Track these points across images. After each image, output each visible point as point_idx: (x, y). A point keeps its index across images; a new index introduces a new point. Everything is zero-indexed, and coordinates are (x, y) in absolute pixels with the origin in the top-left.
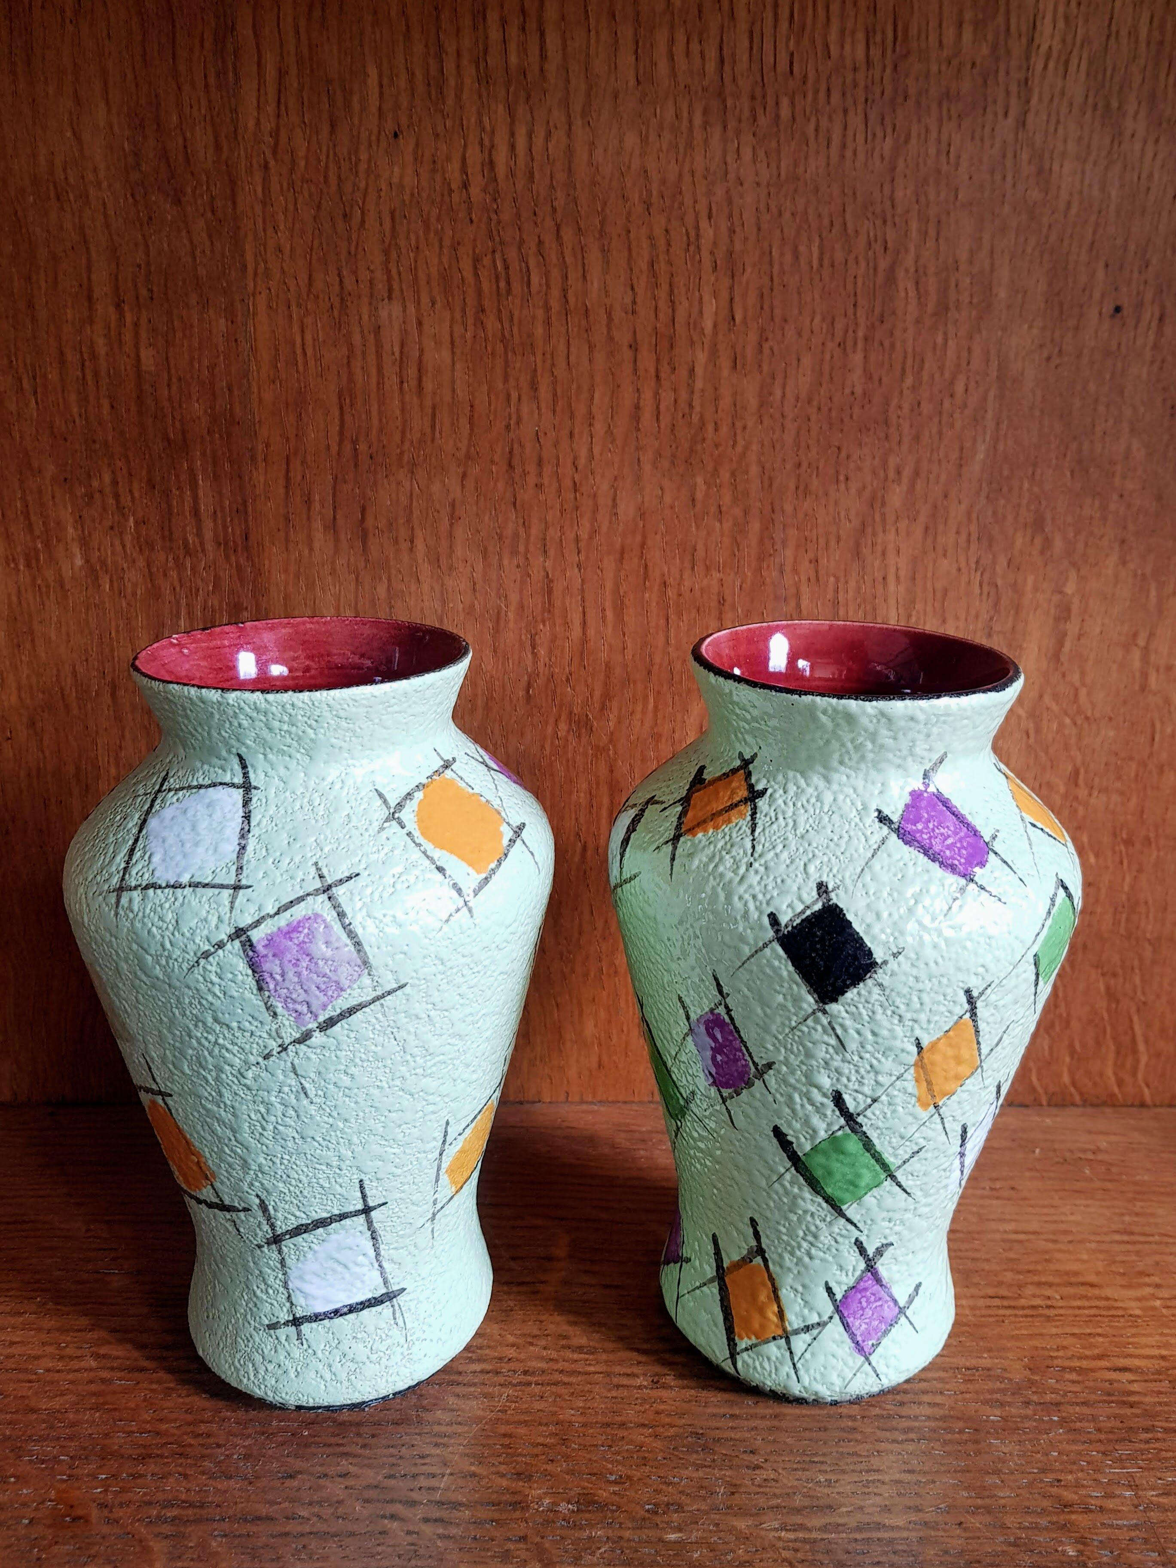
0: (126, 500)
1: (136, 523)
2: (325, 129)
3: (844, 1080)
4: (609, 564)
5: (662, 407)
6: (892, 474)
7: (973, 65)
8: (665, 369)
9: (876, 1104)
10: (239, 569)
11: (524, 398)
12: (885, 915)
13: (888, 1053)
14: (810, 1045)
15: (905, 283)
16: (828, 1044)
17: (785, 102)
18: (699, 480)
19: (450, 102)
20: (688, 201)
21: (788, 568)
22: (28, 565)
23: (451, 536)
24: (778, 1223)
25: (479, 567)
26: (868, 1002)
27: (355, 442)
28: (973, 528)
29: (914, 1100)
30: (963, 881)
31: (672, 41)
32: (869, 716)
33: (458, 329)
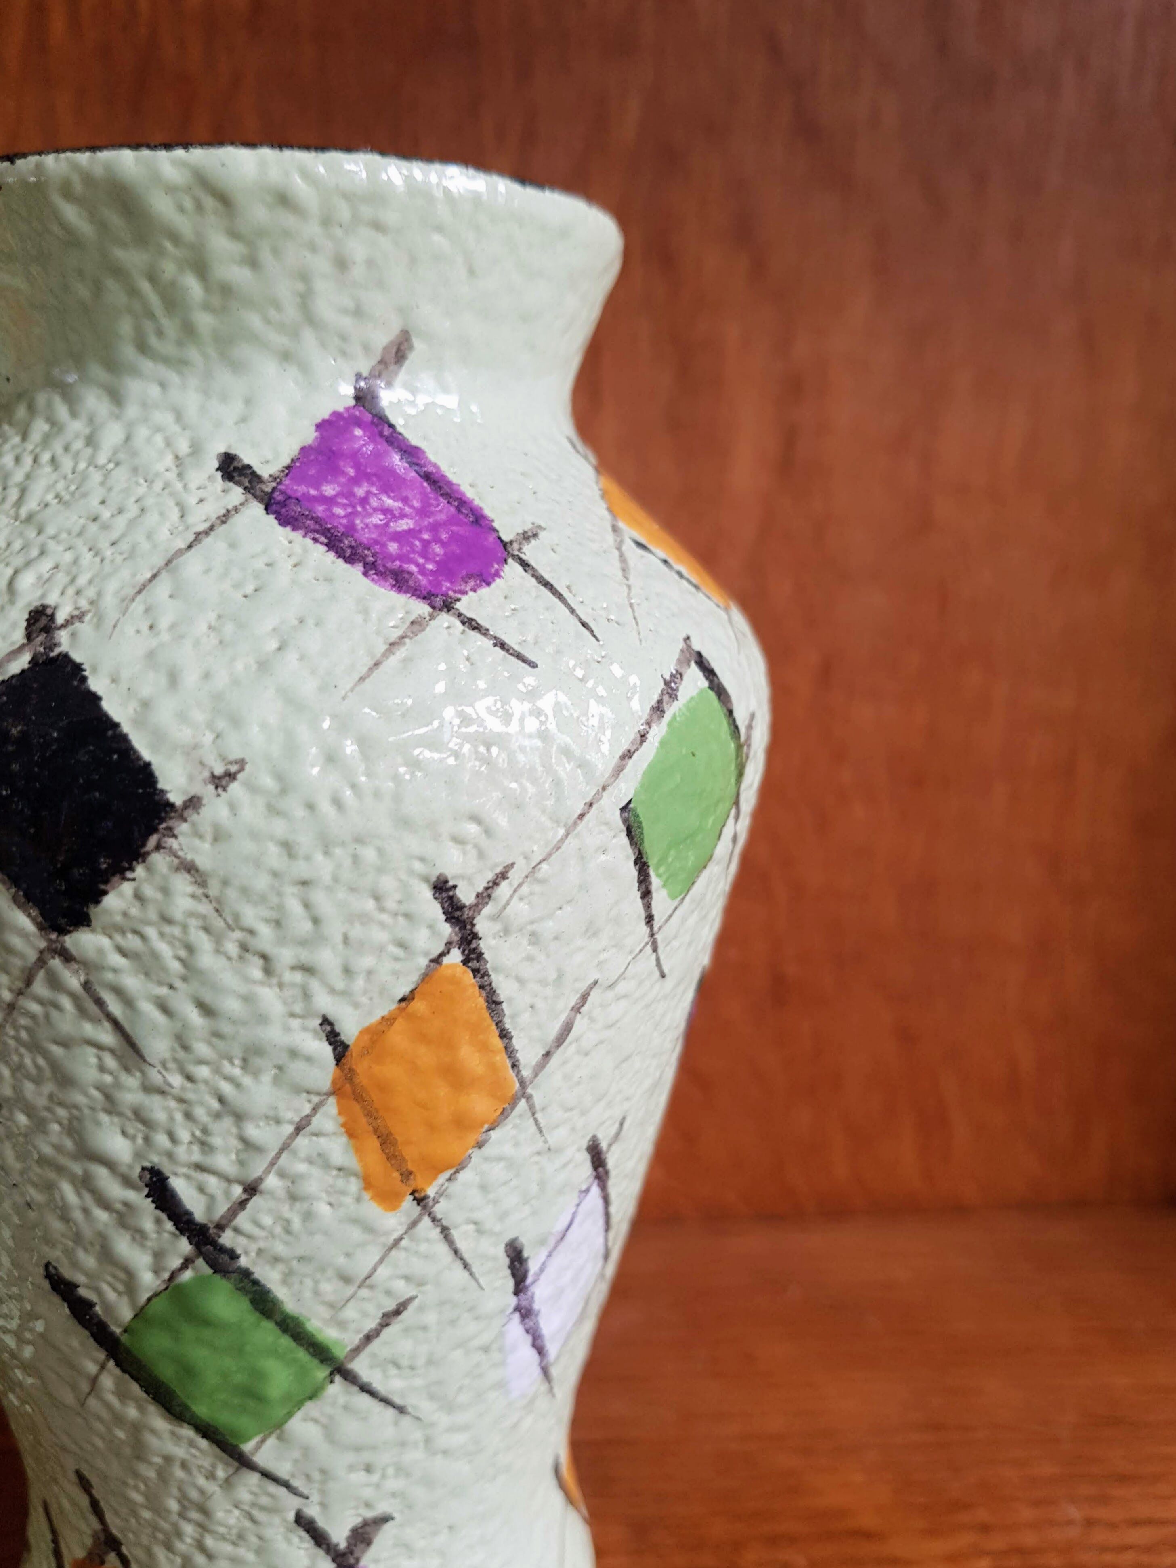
3: (162, 1140)
9: (256, 1201)
12: (190, 678)
13: (257, 1062)
14: (57, 1051)
16: (99, 1047)
24: (124, 1483)
26: (166, 919)
29: (354, 1185)
30: (422, 608)
32: (171, 189)
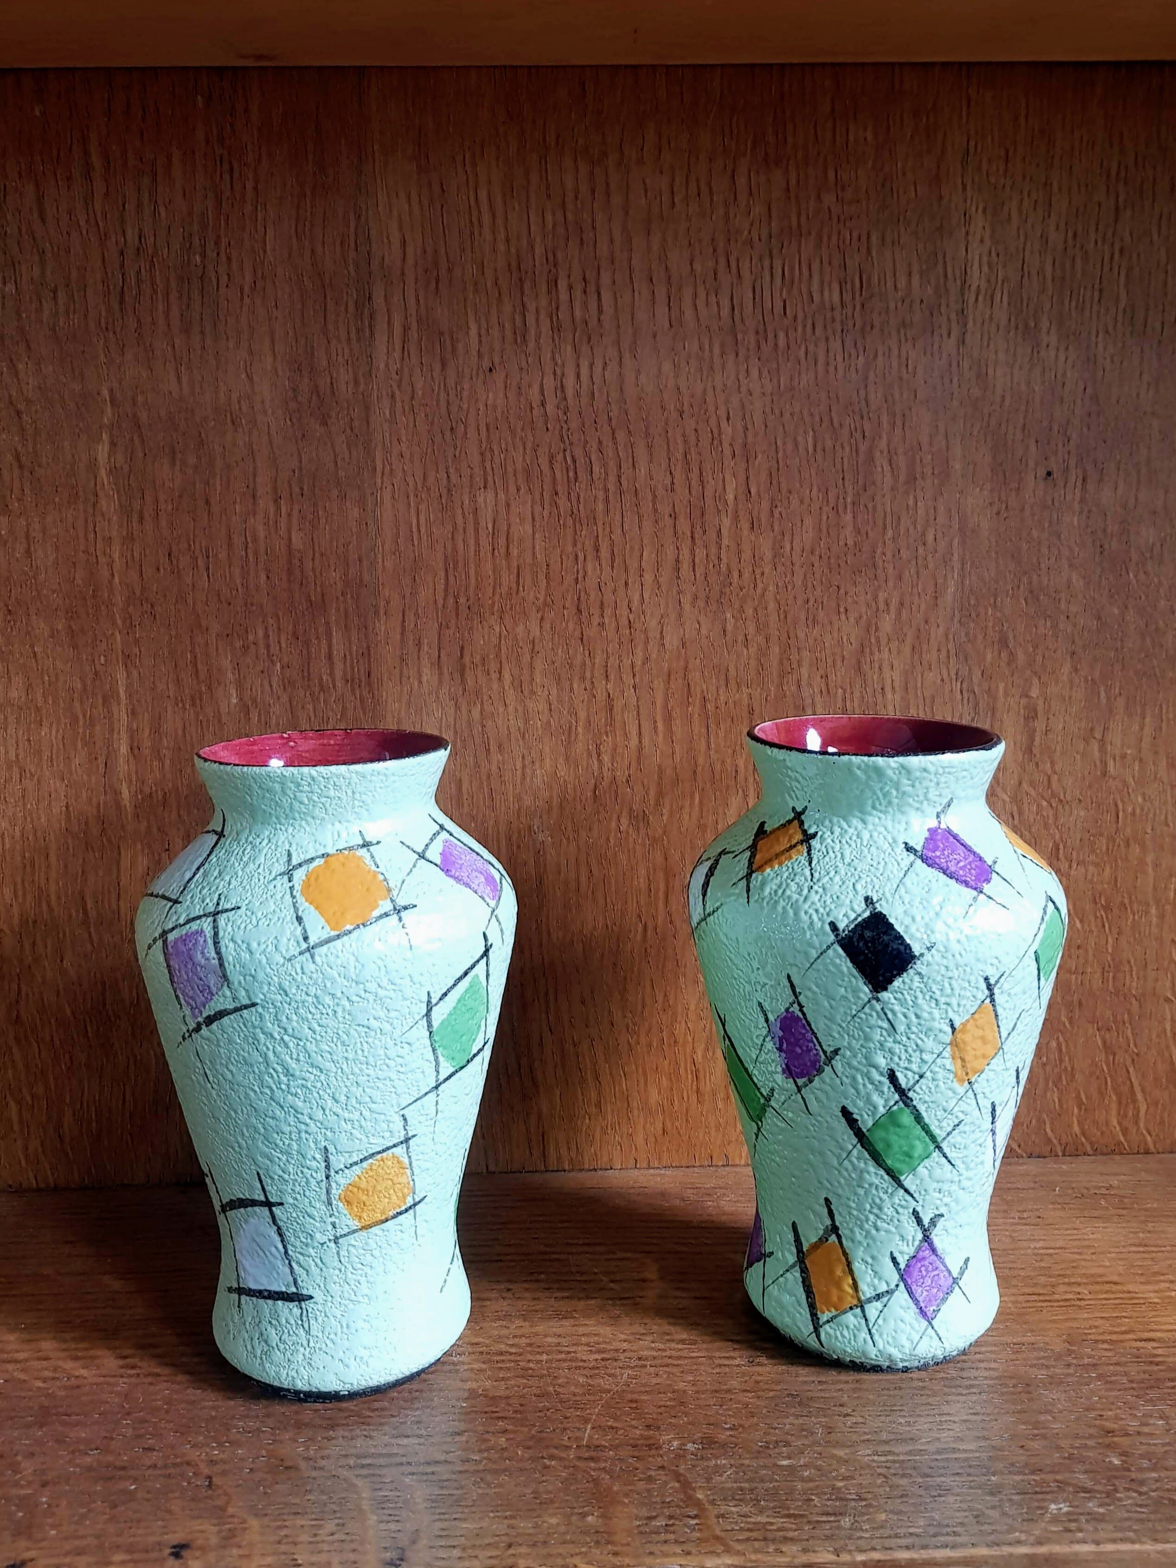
0: (275, 649)
1: (282, 667)
2: (437, 367)
3: (896, 1059)
4: (659, 685)
5: (697, 560)
6: (882, 606)
7: (922, 302)
8: (698, 531)
9: (922, 1080)
10: (362, 700)
11: (589, 558)
12: (918, 918)
13: (929, 1033)
14: (868, 1030)
15: (881, 460)
16: (881, 1028)
17: (781, 335)
18: (729, 615)
19: (532, 345)
20: (711, 408)
21: (804, 683)
22: (193, 705)
23: (532, 667)
24: (848, 1199)
25: (554, 691)
26: (911, 989)
27: (456, 597)
28: (951, 645)
29: (951, 1076)
30: (975, 893)
31: (695, 296)
32: (893, 769)
33: (537, 508)
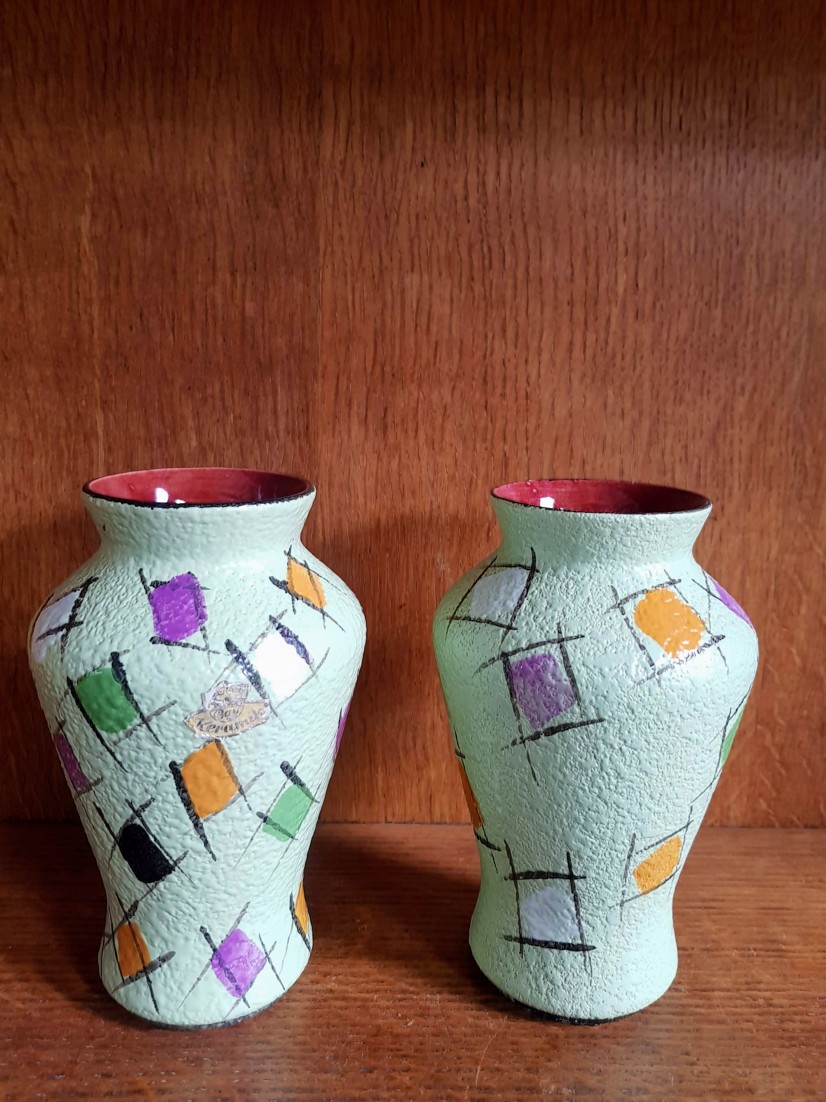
0: (228, 402)
1: (235, 418)
2: (376, 159)
4: (547, 448)
5: (588, 343)
6: (738, 389)
7: (797, 126)
8: (591, 318)
10: (301, 449)
11: (497, 337)
15: (750, 265)
17: (676, 147)
18: (610, 392)
19: (459, 143)
20: (611, 210)
21: (668, 451)
23: (443, 428)
25: (460, 449)
27: (383, 366)
28: (791, 426)
31: (605, 107)
33: (456, 291)
